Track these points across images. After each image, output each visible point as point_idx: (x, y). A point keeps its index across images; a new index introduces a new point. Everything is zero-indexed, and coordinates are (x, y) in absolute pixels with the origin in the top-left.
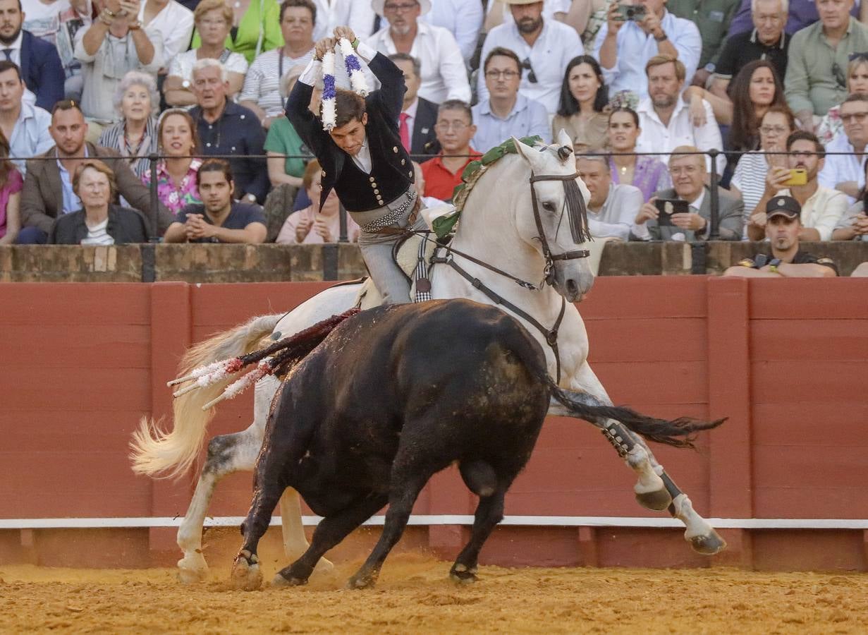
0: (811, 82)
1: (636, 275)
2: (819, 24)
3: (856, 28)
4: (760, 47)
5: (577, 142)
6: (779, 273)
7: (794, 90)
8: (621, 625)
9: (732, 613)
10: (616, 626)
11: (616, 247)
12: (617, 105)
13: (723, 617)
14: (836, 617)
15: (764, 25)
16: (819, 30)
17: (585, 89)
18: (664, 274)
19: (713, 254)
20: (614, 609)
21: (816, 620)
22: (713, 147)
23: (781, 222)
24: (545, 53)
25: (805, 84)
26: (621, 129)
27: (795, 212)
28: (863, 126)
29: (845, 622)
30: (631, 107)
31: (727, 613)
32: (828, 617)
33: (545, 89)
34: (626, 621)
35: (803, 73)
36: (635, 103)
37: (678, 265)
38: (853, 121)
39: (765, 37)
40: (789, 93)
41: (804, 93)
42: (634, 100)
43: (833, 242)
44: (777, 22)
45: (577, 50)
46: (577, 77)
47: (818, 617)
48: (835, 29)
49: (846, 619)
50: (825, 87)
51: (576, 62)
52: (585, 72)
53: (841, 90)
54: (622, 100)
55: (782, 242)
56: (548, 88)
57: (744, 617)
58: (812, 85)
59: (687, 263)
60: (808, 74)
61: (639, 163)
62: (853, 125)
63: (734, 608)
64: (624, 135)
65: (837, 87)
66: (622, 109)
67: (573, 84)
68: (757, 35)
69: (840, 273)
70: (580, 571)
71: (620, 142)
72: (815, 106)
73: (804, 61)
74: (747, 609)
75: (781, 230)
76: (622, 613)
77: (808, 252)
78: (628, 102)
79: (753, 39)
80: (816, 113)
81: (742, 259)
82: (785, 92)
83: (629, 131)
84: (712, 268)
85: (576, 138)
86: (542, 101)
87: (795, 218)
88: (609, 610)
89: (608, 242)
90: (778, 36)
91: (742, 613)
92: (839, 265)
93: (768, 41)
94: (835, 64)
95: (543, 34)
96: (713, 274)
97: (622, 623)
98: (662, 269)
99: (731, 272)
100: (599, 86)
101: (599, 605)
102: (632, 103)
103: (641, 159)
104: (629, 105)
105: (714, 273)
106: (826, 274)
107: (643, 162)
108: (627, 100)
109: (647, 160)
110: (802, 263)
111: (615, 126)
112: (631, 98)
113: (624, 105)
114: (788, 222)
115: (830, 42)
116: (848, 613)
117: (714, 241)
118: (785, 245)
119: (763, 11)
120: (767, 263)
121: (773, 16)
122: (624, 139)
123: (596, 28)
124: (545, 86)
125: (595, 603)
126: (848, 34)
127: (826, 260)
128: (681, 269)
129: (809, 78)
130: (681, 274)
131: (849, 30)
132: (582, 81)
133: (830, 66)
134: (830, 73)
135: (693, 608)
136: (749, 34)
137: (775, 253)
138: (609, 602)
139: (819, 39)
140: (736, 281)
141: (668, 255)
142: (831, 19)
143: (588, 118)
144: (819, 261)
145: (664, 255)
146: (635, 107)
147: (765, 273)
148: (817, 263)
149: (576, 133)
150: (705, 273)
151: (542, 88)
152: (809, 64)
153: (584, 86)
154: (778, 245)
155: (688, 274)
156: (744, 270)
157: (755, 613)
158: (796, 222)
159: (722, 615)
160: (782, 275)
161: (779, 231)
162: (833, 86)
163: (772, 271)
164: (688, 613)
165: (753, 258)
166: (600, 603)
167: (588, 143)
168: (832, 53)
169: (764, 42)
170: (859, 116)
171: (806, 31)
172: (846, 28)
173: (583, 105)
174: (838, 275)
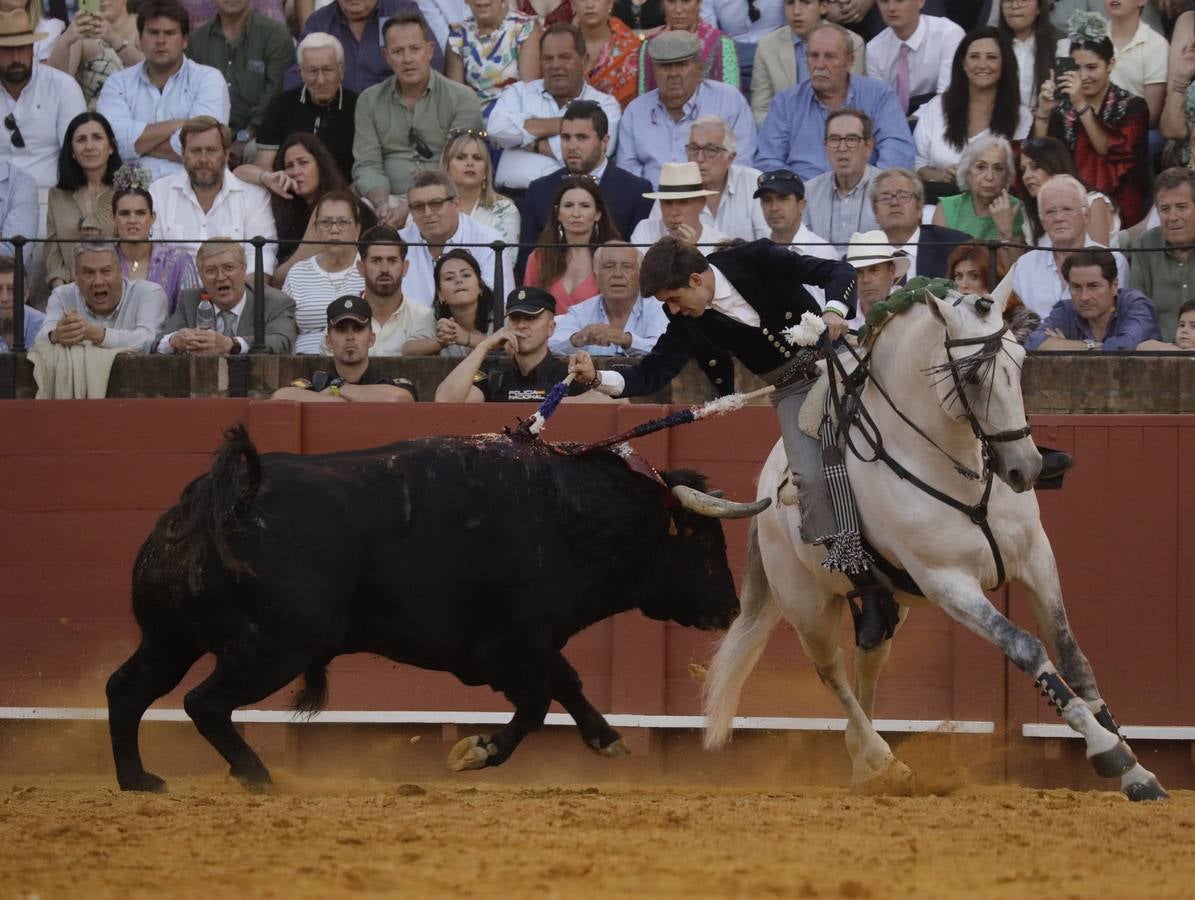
0: (385, 154)
1: (154, 396)
2: (394, 79)
3: (438, 84)
4: (314, 108)
5: (84, 225)
7: (365, 162)
8: (127, 848)
9: (272, 832)
10: (121, 848)
11: (130, 361)
12: (125, 185)
13: (260, 837)
14: (405, 836)
15: (315, 81)
16: (393, 87)
17: (96, 153)
18: (193, 395)
19: (256, 371)
20: (119, 826)
21: (379, 840)
22: (258, 234)
23: (350, 328)
24: (34, 107)
25: (377, 154)
26: (133, 218)
27: (366, 317)
28: (440, 216)
29: (416, 843)
30: (143, 188)
31: (265, 831)
32: (395, 836)
33: (35, 154)
34: (135, 842)
35: (376, 141)
37: (211, 386)
38: (428, 211)
39: (317, 96)
40: (359, 166)
41: (379, 166)
44: (331, 76)
46: (83, 138)
47: (382, 836)
48: (413, 85)
49: (419, 838)
50: (401, 158)
52: (93, 132)
53: (421, 161)
55: (351, 353)
56: (39, 154)
57: (287, 836)
58: (387, 156)
59: (223, 382)
60: (380, 143)
61: (155, 254)
62: (429, 217)
63: (275, 825)
64: (138, 226)
65: (417, 158)
66: (132, 191)
67: (79, 147)
68: (308, 93)
69: (419, 395)
70: (75, 779)
71: (134, 234)
72: (391, 183)
73: (375, 127)
74: (292, 826)
75: (351, 337)
76: (129, 832)
77: (379, 371)
79: (303, 99)
80: (393, 192)
81: (295, 379)
82: (354, 165)
83: (143, 219)
84: (255, 389)
85: (82, 221)
86: (31, 171)
87: (366, 324)
88: (113, 829)
89: (118, 354)
90: (334, 95)
91: (284, 831)
92: (418, 387)
93: (324, 101)
94: (412, 130)
95: (30, 83)
96: (256, 398)
97: (130, 845)
98: (190, 389)
99: (281, 394)
100: (111, 152)
101: (100, 822)
102: (144, 183)
103: (158, 248)
105: (258, 396)
106: (401, 397)
108: (138, 179)
109: (166, 249)
110: (373, 383)
111: (126, 213)
112: (142, 175)
114: (358, 327)
115: (406, 102)
116: (421, 831)
117: (258, 355)
118: (355, 357)
119: (314, 63)
120: (328, 385)
121: (325, 69)
122: (137, 230)
124: (34, 151)
125: (93, 820)
126: (429, 90)
127: (403, 381)
128: (215, 390)
129: (382, 148)
130: (214, 396)
131: (431, 86)
132: (91, 143)
133: (407, 133)
134: (407, 142)
135: (221, 826)
136: (297, 92)
137: (340, 369)
138: (112, 818)
139: (393, 98)
140: (286, 406)
141: (198, 372)
142: (410, 72)
143: (96, 195)
144: (395, 381)
145: (193, 372)
146: (148, 187)
147: (326, 396)
148: (394, 384)
149: (81, 212)
150: (246, 396)
151: (30, 154)
152: (381, 130)
153: (93, 150)
154: (346, 357)
155: (224, 396)
156: (297, 392)
157: (301, 831)
159: (259, 834)
160: (346, 399)
161: (348, 340)
162: (411, 156)
163: (333, 394)
164: (216, 832)
165: (310, 377)
166: (101, 819)
167: (99, 227)
168: (409, 115)
169: (318, 103)
170: (435, 203)
171: (376, 88)
172: (427, 84)
173: (91, 175)
174: (416, 399)
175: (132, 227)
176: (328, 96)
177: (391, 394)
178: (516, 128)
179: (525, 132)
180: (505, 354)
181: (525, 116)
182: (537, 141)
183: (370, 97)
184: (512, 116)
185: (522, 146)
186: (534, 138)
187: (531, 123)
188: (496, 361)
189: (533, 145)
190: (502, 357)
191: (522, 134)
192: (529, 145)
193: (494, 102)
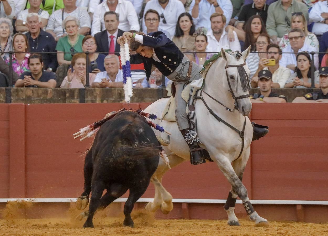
0: (277, 24)
2: (280, 1)
3: (295, 3)
4: (256, 10)
5: (183, 47)
6: (263, 101)
7: (270, 27)
12: (199, 33)
16: (280, 3)
17: (186, 26)
23: (264, 80)
24: (169, 11)
25: (274, 25)
26: (200, 42)
27: (269, 76)
28: (297, 42)
30: (204, 34)
33: (169, 26)
35: (274, 20)
36: (206, 32)
38: (294, 40)
39: (258, 6)
40: (268, 28)
41: (274, 29)
42: (205, 31)
43: (285, 88)
45: (183, 10)
46: (183, 21)
48: (287, 3)
50: (282, 26)
51: (182, 15)
52: (186, 19)
53: (289, 27)
54: (201, 31)
55: (264, 88)
56: (170, 26)
58: (277, 25)
60: (275, 21)
61: (207, 56)
62: (294, 42)
64: (201, 45)
65: (287, 26)
66: (201, 35)
67: (181, 24)
68: (255, 5)
69: (288, 100)
70: (182, 221)
71: (200, 48)
72: (278, 33)
73: (274, 16)
75: (264, 83)
77: (275, 93)
78: (203, 32)
79: (253, 7)
80: (279, 37)
82: (266, 28)
83: (203, 43)
85: (182, 46)
86: (168, 31)
90: (263, 5)
92: (287, 98)
93: (259, 8)
94: (286, 17)
95: (169, 4)
100: (191, 25)
102: (205, 32)
103: (208, 54)
104: (203, 33)
106: (282, 101)
107: (209, 56)
108: (203, 31)
109: (211, 55)
110: (273, 97)
111: (198, 41)
112: (204, 30)
113: (202, 33)
114: (267, 80)
115: (285, 8)
118: (266, 90)
120: (259, 97)
122: (201, 46)
123: (190, 2)
124: (170, 25)
125: (188, 234)
126: (292, 5)
127: (282, 96)
129: (276, 22)
131: (292, 3)
132: (185, 23)
133: (285, 18)
134: (284, 21)
136: (251, 5)
137: (262, 93)
138: (194, 233)
139: (280, 7)
143: (187, 38)
144: (279, 96)
146: (206, 34)
147: (258, 101)
149: (182, 44)
151: (168, 26)
152: (276, 16)
154: (263, 90)
158: (270, 80)
160: (265, 102)
161: (263, 84)
162: (286, 26)
163: (261, 100)
165: (253, 95)
166: (190, 234)
167: (187, 48)
168: (285, 12)
169: (257, 8)
170: (296, 38)
171: (275, 3)
172: (291, 3)
173: (185, 33)
174: (287, 102)
175: (200, 46)
176: (260, 6)
177: (279, 100)
178: (319, 16)
179: (321, 17)
180: (315, 87)
181: (321, 12)
182: (325, 20)
183: (272, 6)
184: (317, 13)
185: (320, 22)
186: (324, 19)
187: (323, 14)
188: (312, 90)
189: (324, 21)
190: (314, 88)
191: (320, 18)
192: (323, 21)
193: (311, 8)
